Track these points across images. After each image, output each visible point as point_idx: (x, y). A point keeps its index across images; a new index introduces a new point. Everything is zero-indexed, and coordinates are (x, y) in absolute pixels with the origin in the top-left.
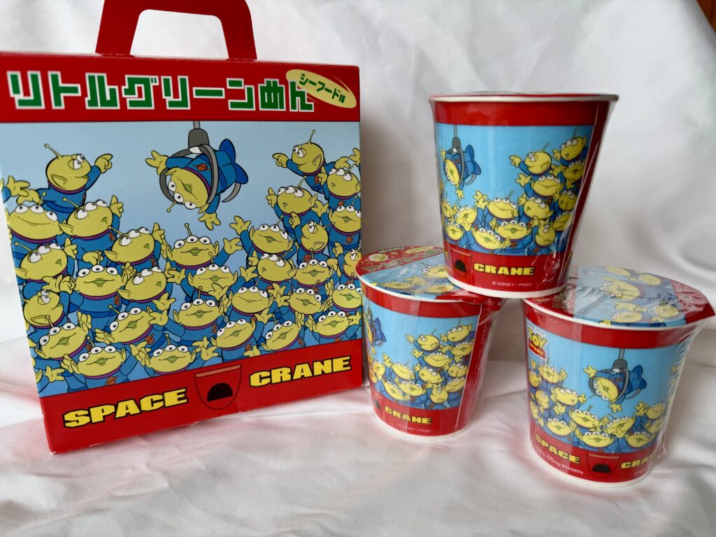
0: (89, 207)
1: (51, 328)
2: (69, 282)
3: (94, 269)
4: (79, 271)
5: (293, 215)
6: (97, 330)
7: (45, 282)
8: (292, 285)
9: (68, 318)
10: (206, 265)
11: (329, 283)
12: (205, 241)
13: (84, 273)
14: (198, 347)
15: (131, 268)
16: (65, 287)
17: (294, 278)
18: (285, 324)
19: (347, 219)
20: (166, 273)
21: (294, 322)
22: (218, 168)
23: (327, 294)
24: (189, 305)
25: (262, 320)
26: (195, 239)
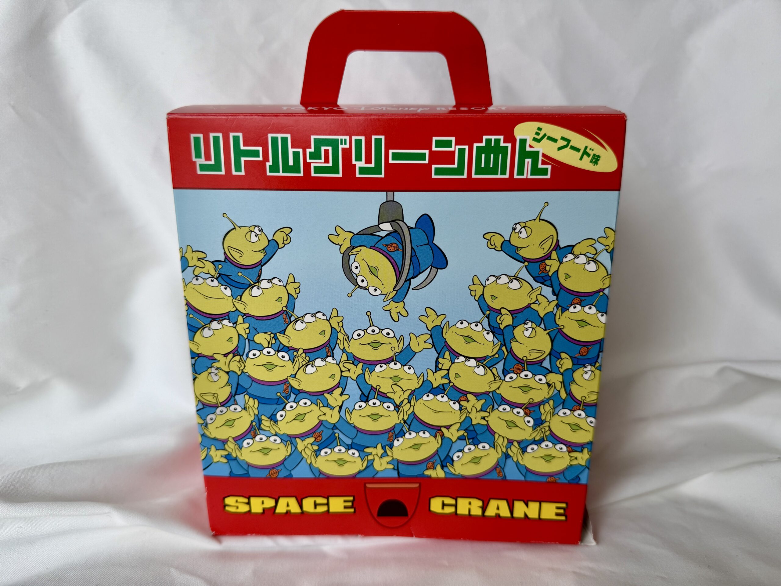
0: (264, 284)
1: (218, 407)
2: (239, 362)
3: (265, 351)
4: (249, 352)
5: (503, 311)
6: (263, 417)
7: (215, 359)
8: (494, 400)
9: (235, 400)
10: (387, 362)
11: (547, 405)
12: (388, 334)
13: (254, 355)
14: (371, 454)
15: (304, 355)
16: (235, 367)
17: (497, 391)
18: (480, 446)
19: (583, 323)
20: (341, 365)
21: (493, 446)
22: (412, 248)
23: (543, 418)
24: (363, 404)
25: (450, 436)
26: (377, 331)
